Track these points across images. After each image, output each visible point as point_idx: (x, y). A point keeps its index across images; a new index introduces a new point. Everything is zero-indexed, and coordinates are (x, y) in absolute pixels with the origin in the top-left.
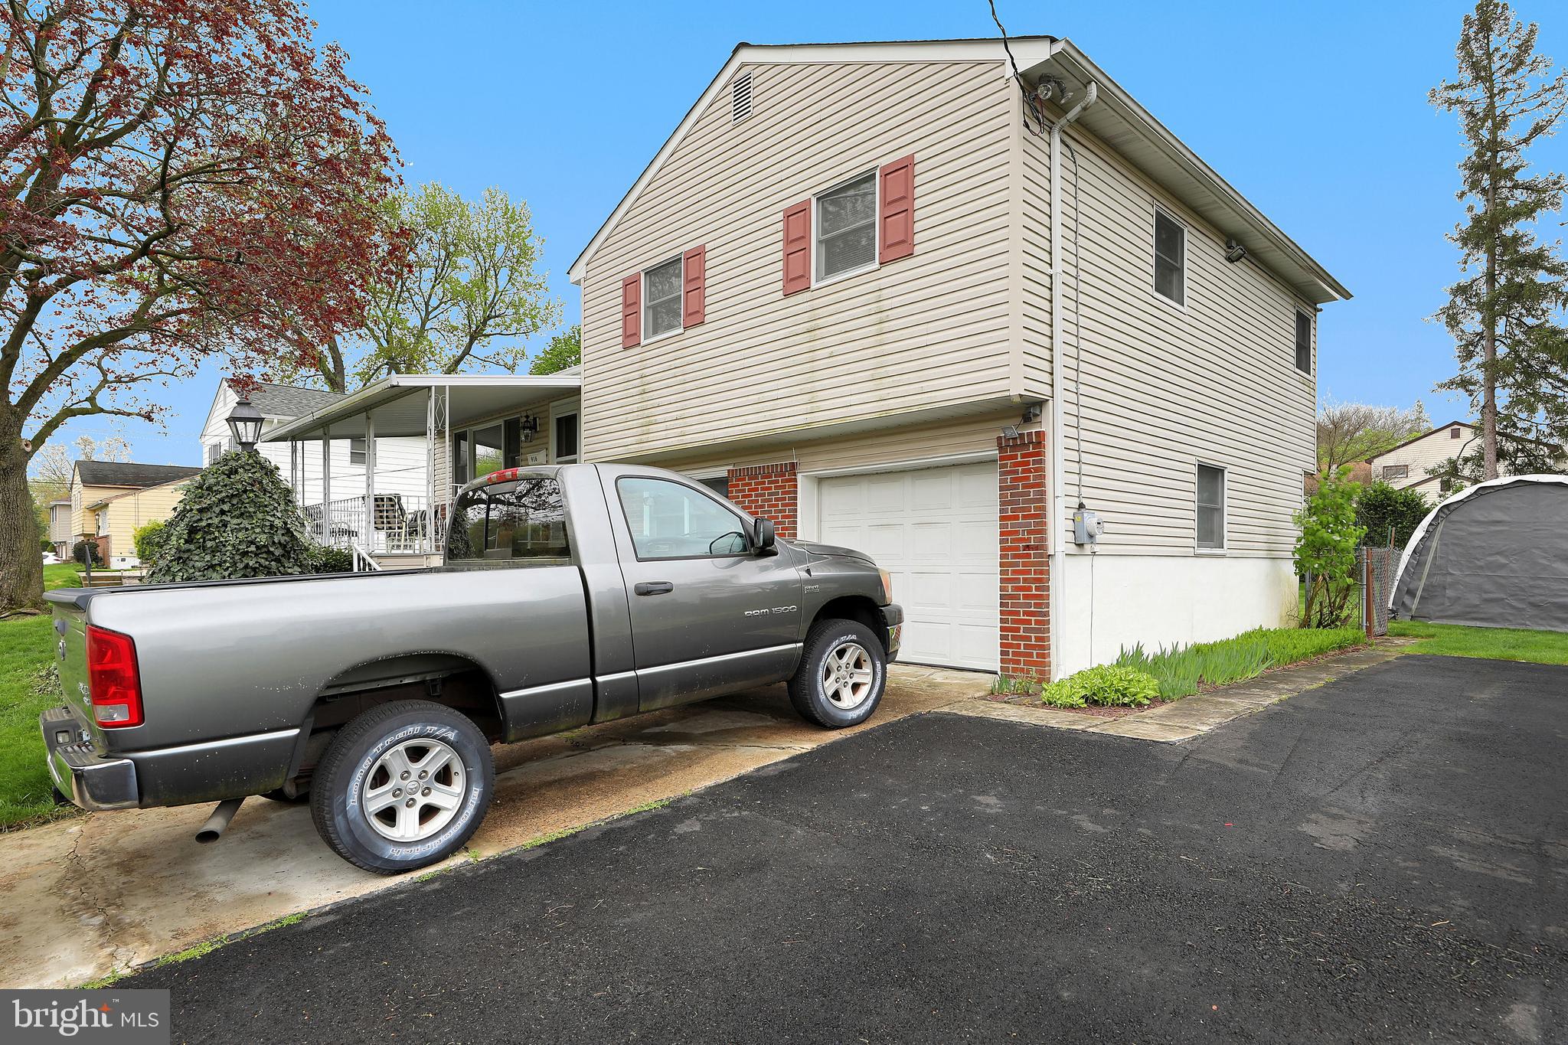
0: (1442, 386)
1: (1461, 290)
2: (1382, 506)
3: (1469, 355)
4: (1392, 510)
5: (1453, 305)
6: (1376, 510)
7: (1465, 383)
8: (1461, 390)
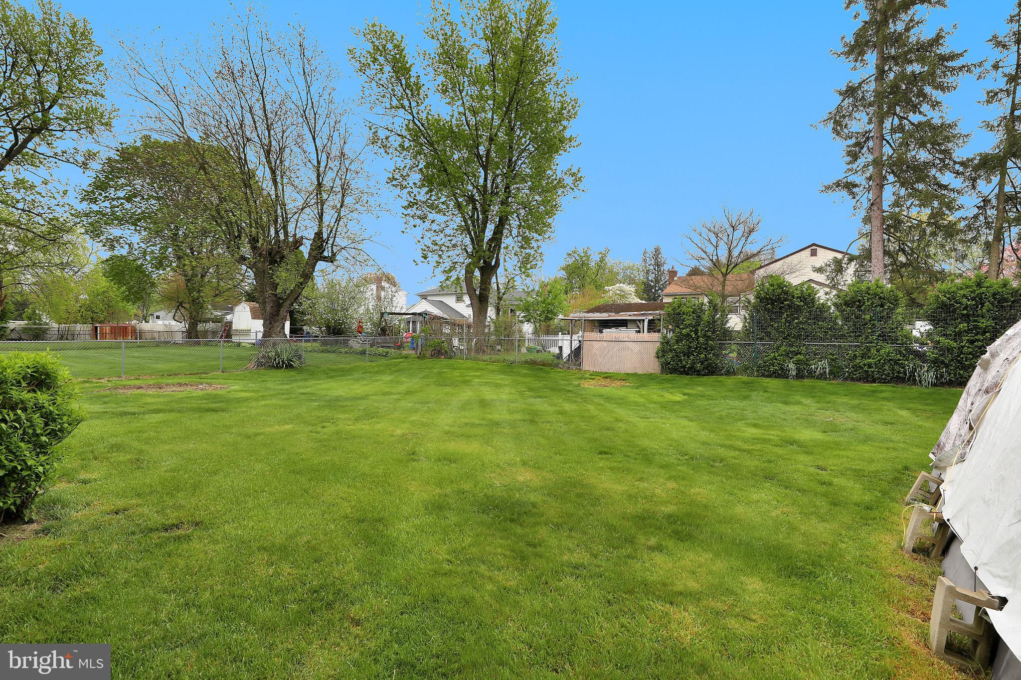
0: (828, 188)
1: (851, 91)
2: (779, 300)
3: (854, 156)
4: (788, 305)
5: (839, 108)
6: (772, 304)
7: (850, 187)
8: (844, 193)
